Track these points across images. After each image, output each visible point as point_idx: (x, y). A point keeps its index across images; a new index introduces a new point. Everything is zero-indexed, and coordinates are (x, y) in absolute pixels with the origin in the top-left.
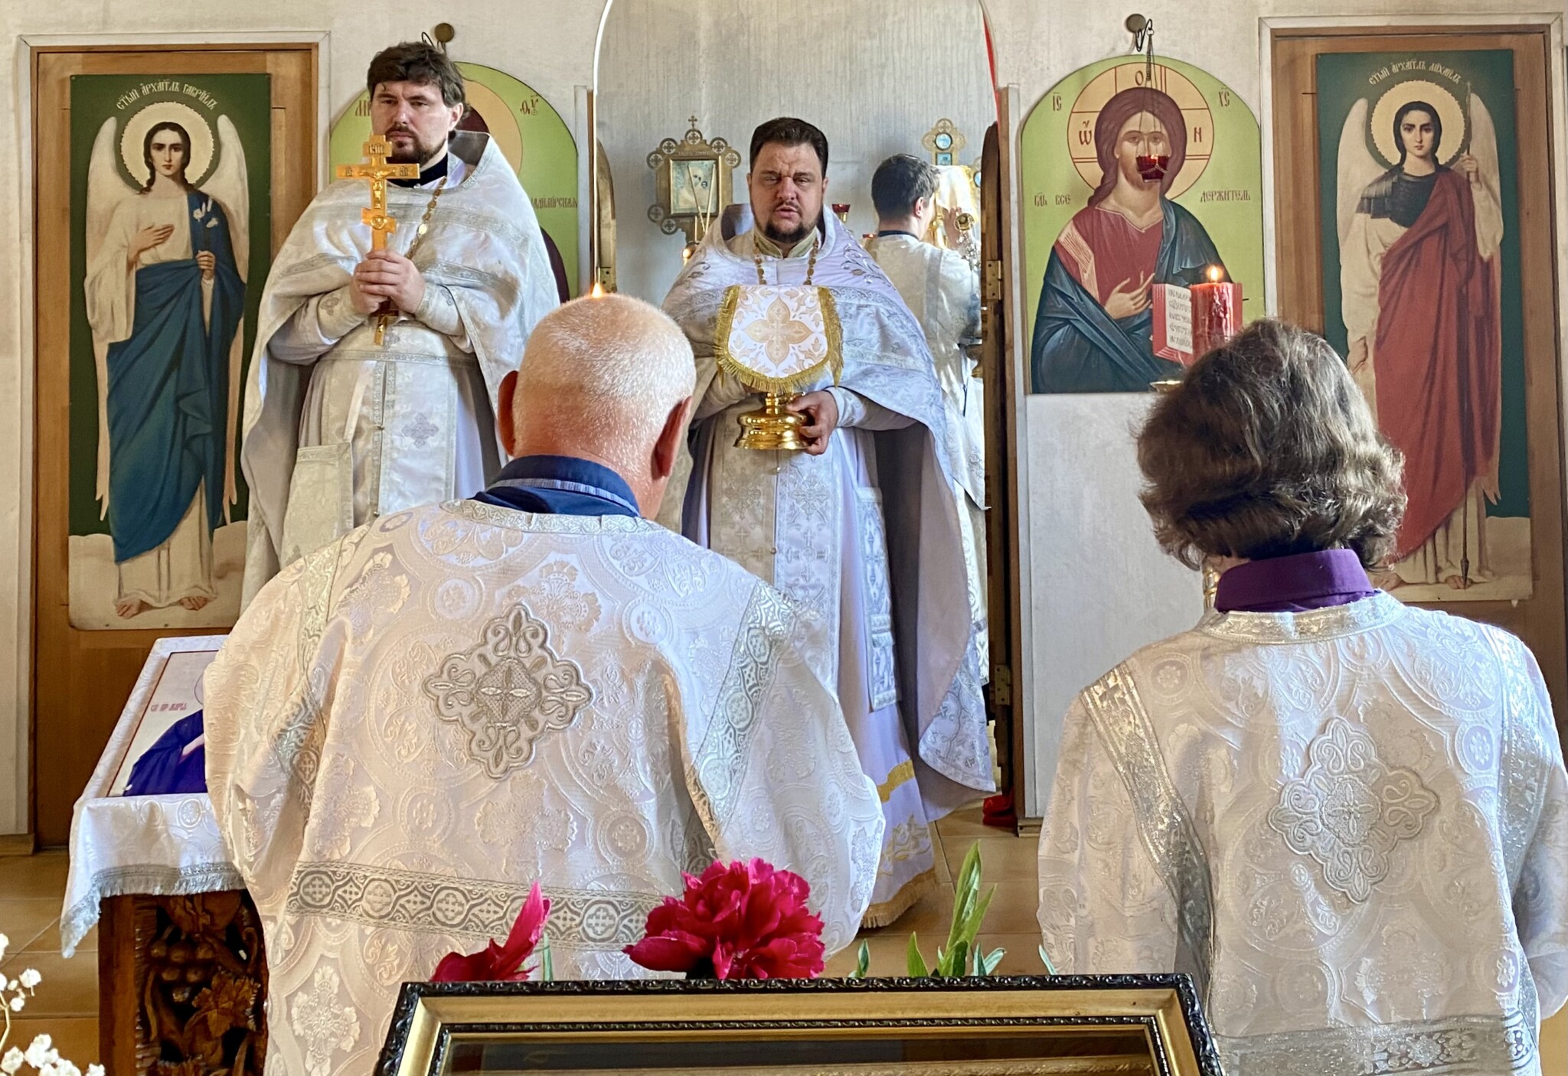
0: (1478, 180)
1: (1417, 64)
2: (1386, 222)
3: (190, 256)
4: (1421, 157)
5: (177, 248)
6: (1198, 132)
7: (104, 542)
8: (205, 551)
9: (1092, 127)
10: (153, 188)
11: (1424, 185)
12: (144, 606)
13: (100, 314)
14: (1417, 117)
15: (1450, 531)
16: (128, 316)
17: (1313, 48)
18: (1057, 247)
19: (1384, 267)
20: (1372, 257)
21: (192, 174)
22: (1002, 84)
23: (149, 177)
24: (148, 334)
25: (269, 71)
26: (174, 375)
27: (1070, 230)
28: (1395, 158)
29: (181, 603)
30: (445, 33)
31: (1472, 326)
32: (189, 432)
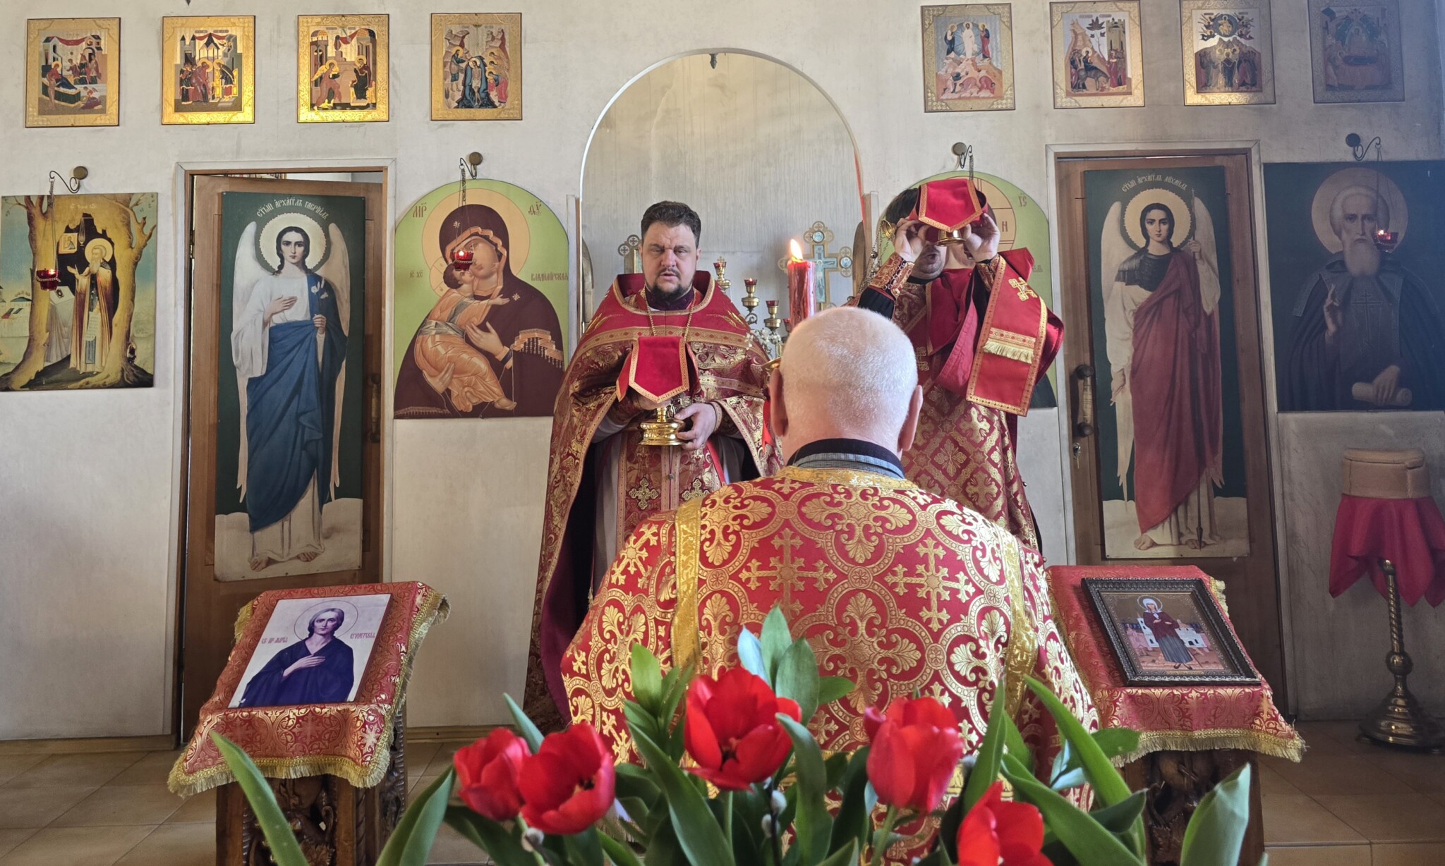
0: (1201, 258)
1: (1156, 177)
2: (1136, 288)
3: (308, 318)
5: (299, 313)
8: (316, 520)
10: (283, 270)
11: (1162, 261)
12: (271, 561)
13: (243, 359)
14: (1156, 214)
15: (1189, 507)
16: (263, 359)
17: (1082, 166)
19: (1135, 319)
20: (1127, 313)
22: (866, 191)
23: (280, 263)
24: (276, 372)
26: (295, 399)
28: (1141, 243)
29: (299, 557)
30: (476, 159)
31: (1200, 360)
32: (306, 439)
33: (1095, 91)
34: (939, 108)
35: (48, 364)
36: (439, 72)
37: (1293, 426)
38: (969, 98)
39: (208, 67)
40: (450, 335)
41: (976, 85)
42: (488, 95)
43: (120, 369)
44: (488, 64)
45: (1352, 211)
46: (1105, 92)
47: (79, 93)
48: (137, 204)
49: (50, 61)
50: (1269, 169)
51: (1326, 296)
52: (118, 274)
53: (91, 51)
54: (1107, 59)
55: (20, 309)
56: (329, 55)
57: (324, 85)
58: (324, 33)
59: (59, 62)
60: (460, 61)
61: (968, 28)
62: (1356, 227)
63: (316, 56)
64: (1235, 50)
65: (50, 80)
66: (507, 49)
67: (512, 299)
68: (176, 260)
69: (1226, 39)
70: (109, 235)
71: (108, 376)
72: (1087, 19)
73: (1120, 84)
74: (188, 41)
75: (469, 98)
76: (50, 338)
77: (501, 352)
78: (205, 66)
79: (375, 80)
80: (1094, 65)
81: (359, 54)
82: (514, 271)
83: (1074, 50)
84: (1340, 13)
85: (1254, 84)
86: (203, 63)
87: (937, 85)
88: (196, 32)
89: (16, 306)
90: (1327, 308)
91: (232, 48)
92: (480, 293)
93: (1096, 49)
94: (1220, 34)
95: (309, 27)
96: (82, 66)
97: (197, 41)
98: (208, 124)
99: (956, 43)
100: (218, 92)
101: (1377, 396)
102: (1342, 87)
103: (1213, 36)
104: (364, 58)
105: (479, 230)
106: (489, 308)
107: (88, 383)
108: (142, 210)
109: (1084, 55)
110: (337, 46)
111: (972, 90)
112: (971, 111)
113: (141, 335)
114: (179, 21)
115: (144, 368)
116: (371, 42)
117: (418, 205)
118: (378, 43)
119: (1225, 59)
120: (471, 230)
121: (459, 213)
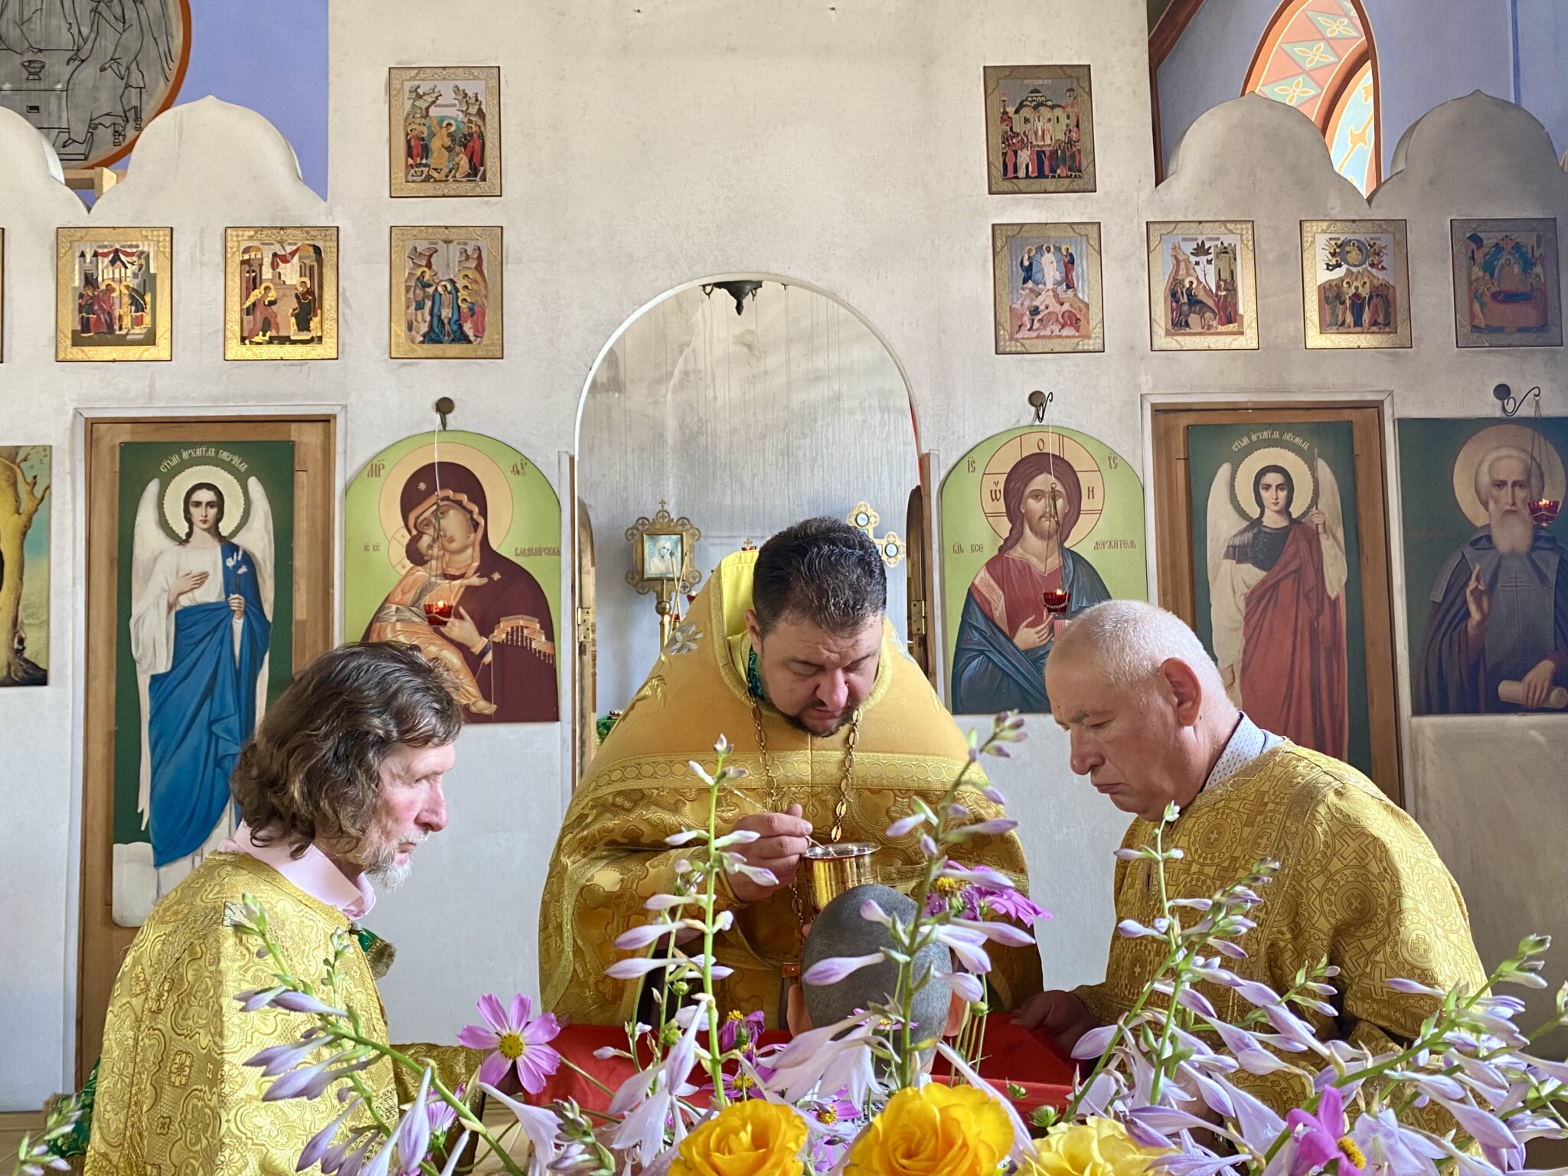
0: (1325, 531)
1: (1272, 433)
2: (1248, 567)
3: (223, 598)
4: (1277, 512)
5: (211, 592)
6: (1092, 491)
7: (145, 849)
9: (1001, 486)
10: (191, 540)
11: (1281, 535)
13: (144, 651)
14: (1273, 479)
16: (168, 650)
17: (1184, 420)
18: (973, 590)
19: (1247, 606)
20: (1237, 596)
21: (225, 527)
22: (924, 451)
23: (187, 530)
24: (183, 668)
25: (293, 439)
26: (208, 702)
27: (984, 574)
28: (1254, 512)
30: (444, 406)
31: (1323, 654)
32: (221, 752)
33: (1200, 330)
34: (1013, 349)
36: (401, 297)
37: (1428, 732)
38: (1050, 337)
39: (114, 290)
40: (413, 622)
41: (1057, 320)
42: (461, 327)
43: (6, 663)
44: (461, 289)
45: (1502, 477)
46: (1212, 331)
48: (25, 460)
50: (1402, 423)
51: (1470, 578)
52: (4, 546)
54: (1214, 291)
56: (264, 277)
57: (259, 314)
58: (258, 249)
60: (427, 285)
61: (1049, 251)
62: (1505, 494)
63: (248, 278)
66: (485, 271)
67: (491, 579)
68: (74, 529)
69: (1354, 269)
72: (1190, 243)
73: (1230, 322)
74: (88, 261)
75: (437, 330)
77: (478, 643)
78: (110, 289)
79: (321, 308)
80: (1199, 298)
81: (301, 276)
82: (494, 544)
83: (1174, 280)
84: (1489, 240)
85: (1387, 325)
86: (108, 286)
87: (1011, 321)
88: (99, 247)
90: (1472, 592)
91: (144, 267)
92: (452, 571)
93: (1202, 279)
94: (1348, 263)
95: (239, 243)
97: (100, 258)
98: (115, 361)
99: (1034, 269)
100: (127, 321)
101: (1528, 696)
102: (1491, 329)
103: (1340, 266)
104: (307, 280)
105: (450, 493)
106: (462, 589)
108: (32, 467)
109: (1187, 285)
110: (274, 266)
111: (1054, 327)
112: (1051, 353)
113: (31, 621)
114: (78, 233)
115: (36, 662)
116: (316, 261)
117: (374, 462)
118: (325, 262)
119: (1354, 295)
120: (439, 493)
121: (425, 473)
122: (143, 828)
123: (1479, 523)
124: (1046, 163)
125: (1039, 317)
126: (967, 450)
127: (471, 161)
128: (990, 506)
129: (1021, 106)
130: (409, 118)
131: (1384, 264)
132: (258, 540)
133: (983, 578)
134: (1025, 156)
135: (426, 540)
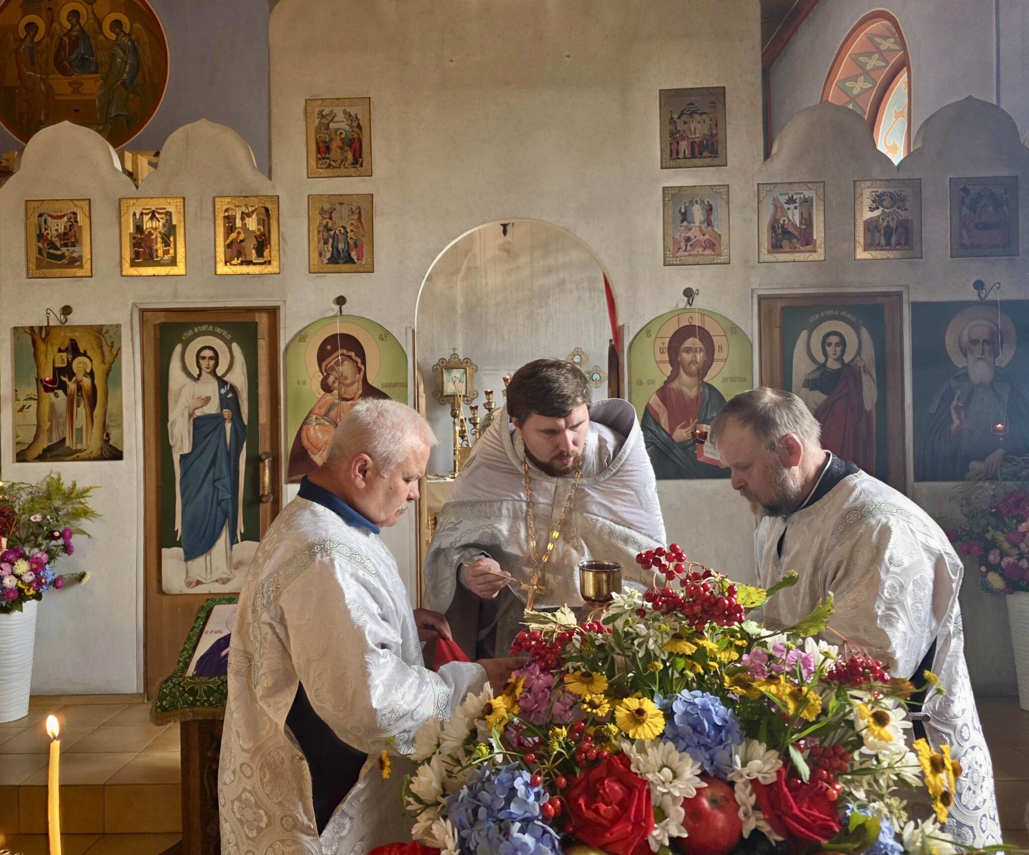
0: (864, 371)
1: (833, 313)
2: (817, 393)
3: (219, 411)
4: (835, 359)
5: (213, 408)
6: (720, 348)
8: (229, 555)
9: (666, 345)
10: (201, 378)
11: (836, 373)
12: (198, 583)
13: (175, 440)
14: (834, 339)
16: (189, 440)
17: (780, 304)
18: (648, 406)
21: (220, 371)
23: (198, 373)
24: (198, 450)
25: (256, 321)
26: (212, 469)
27: (655, 397)
28: (821, 359)
29: (217, 581)
30: (341, 301)
31: (861, 445)
32: (220, 498)
33: (788, 250)
34: (675, 262)
35: (50, 444)
36: (315, 237)
37: (925, 492)
38: (697, 255)
39: (152, 234)
40: (326, 425)
41: (701, 245)
42: (349, 254)
43: (99, 447)
44: (349, 232)
45: (977, 338)
46: (797, 250)
47: (64, 254)
48: (107, 332)
49: (43, 230)
50: (914, 305)
51: (953, 399)
52: (96, 382)
53: (70, 223)
54: (798, 225)
55: (30, 406)
56: (237, 226)
57: (235, 247)
58: (232, 209)
59: (49, 232)
60: (329, 230)
61: (697, 202)
62: (978, 348)
63: (228, 227)
64: (893, 219)
65: (43, 245)
66: (363, 221)
68: (135, 372)
69: (887, 211)
70: (88, 354)
71: (92, 452)
73: (807, 244)
74: (138, 217)
75: (336, 257)
76: (51, 425)
78: (150, 234)
79: (270, 243)
80: (789, 230)
81: (258, 225)
82: (370, 381)
83: (774, 219)
84: (974, 190)
85: (907, 244)
86: (149, 232)
87: (673, 245)
88: (144, 209)
89: (27, 403)
90: (954, 408)
92: (346, 396)
93: (791, 218)
94: (883, 207)
95: (222, 205)
96: (65, 234)
97: (144, 216)
98: (154, 276)
99: (688, 214)
100: (160, 253)
102: (972, 246)
103: (878, 208)
104: (262, 228)
105: (345, 351)
107: (78, 457)
108: (110, 337)
109: (782, 222)
110: (243, 219)
111: (699, 249)
112: (698, 264)
113: (113, 424)
114: (132, 201)
115: (117, 447)
116: (266, 217)
117: (302, 333)
118: (271, 216)
119: (886, 226)
120: (340, 352)
121: (332, 340)
122: (178, 539)
123: (960, 366)
124: (697, 149)
125: (691, 243)
126: (646, 323)
127: (354, 155)
128: (659, 357)
129: (682, 114)
130: (318, 130)
131: (907, 206)
132: (238, 378)
133: (655, 400)
134: (684, 145)
135: (331, 379)
